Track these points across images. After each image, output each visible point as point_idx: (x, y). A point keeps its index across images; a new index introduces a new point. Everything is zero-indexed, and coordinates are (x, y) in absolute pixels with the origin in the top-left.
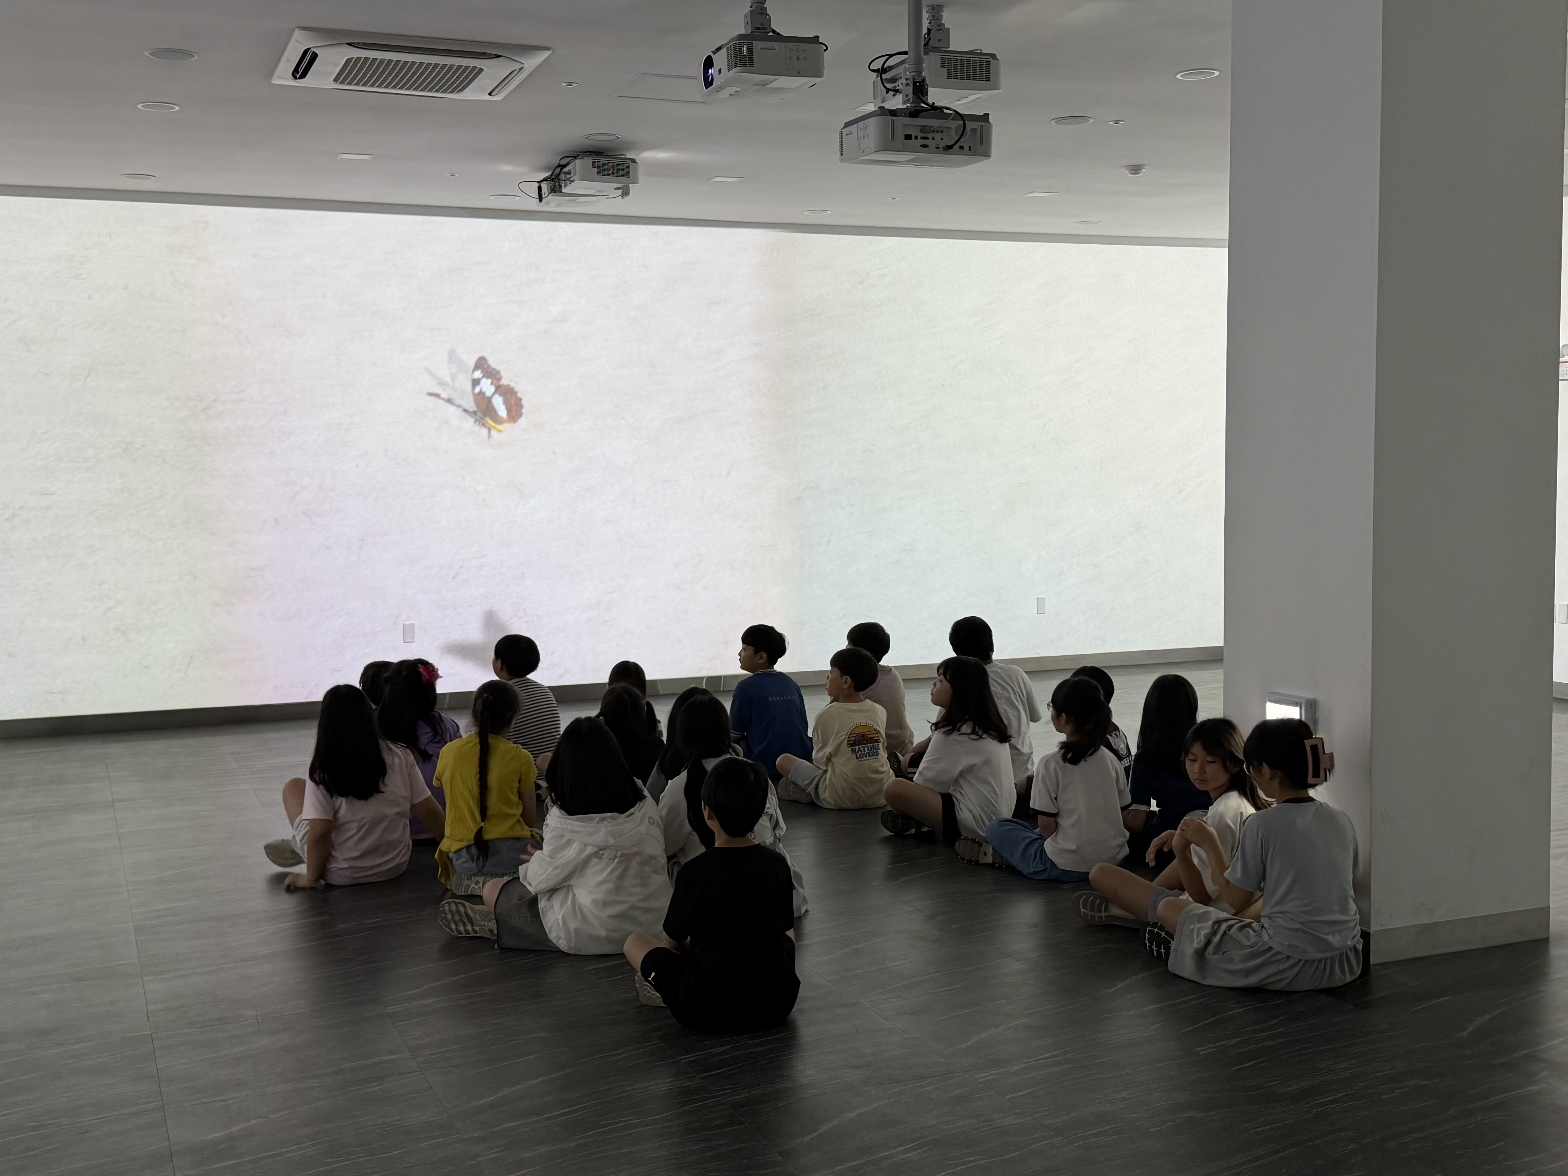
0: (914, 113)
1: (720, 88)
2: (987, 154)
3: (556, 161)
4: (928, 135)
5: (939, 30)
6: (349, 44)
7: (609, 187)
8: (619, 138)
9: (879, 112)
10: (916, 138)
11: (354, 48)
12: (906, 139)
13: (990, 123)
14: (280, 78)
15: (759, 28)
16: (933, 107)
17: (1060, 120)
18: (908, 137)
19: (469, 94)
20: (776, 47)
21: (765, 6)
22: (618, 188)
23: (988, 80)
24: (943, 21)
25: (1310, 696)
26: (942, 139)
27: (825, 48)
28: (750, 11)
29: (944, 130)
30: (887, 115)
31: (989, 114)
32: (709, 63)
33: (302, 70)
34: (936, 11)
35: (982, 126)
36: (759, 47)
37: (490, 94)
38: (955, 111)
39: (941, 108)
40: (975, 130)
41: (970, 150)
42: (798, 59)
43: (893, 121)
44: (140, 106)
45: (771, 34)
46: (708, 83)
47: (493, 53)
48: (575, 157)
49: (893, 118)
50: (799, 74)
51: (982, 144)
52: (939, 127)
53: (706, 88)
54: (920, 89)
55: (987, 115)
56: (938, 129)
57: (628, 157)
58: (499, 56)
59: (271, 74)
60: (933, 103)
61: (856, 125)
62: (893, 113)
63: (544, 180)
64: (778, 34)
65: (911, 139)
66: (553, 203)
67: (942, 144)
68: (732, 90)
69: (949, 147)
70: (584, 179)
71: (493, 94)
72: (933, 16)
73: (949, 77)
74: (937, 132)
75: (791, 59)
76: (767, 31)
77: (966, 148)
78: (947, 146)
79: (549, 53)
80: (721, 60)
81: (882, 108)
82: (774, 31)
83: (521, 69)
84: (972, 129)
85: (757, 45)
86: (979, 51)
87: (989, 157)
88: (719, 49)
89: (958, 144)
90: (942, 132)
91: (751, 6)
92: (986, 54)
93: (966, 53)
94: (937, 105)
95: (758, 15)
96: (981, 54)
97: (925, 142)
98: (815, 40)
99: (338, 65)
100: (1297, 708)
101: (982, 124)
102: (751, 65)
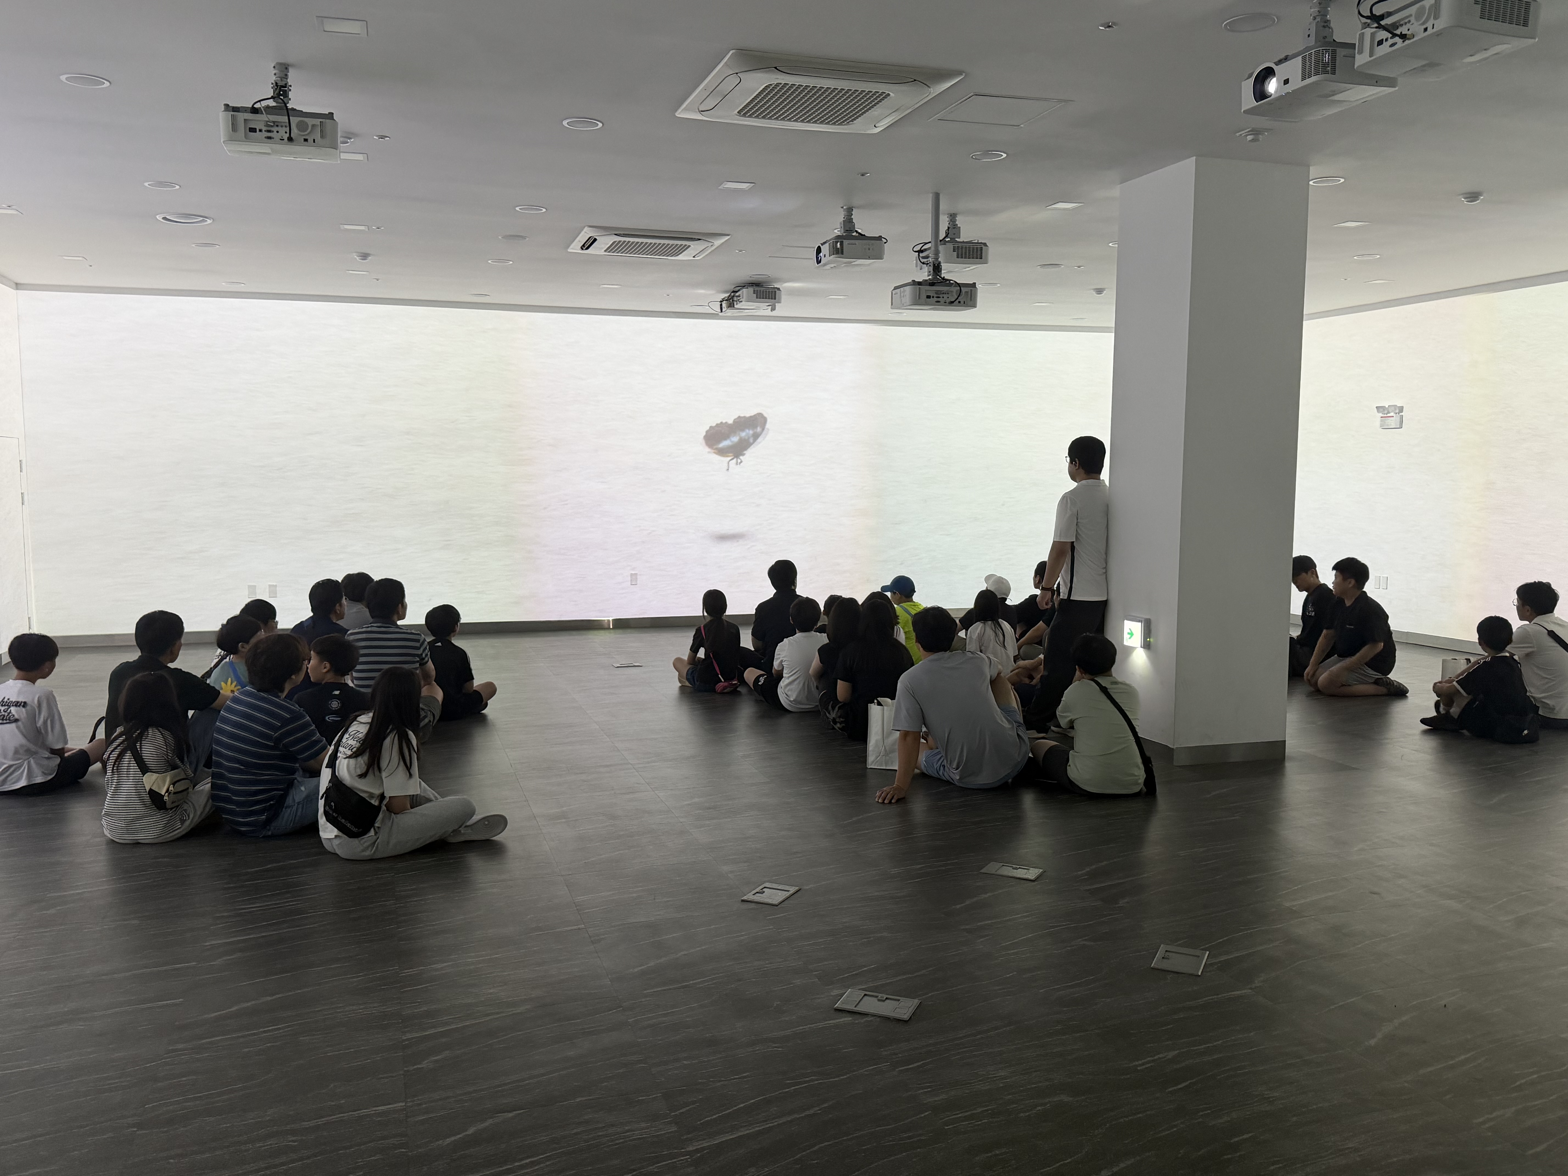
0: (932, 284)
1: (825, 265)
2: (974, 306)
3: (732, 288)
4: (940, 296)
5: (954, 228)
6: (615, 234)
7: (761, 304)
8: (769, 276)
9: (912, 283)
10: (933, 297)
11: (618, 236)
12: (927, 298)
13: (976, 287)
14: (572, 249)
15: (847, 230)
18: (929, 297)
19: (681, 257)
20: (857, 243)
21: (852, 217)
22: (770, 305)
23: (981, 258)
24: (957, 223)
25: (1147, 617)
26: (948, 298)
27: (885, 241)
28: (843, 221)
29: (950, 292)
30: (916, 285)
31: (975, 283)
32: (819, 250)
33: (587, 246)
34: (953, 217)
35: (971, 290)
36: (847, 243)
37: (694, 257)
38: (955, 282)
39: (947, 280)
40: (968, 292)
41: (964, 303)
42: (869, 249)
43: (919, 288)
45: (855, 234)
46: (819, 262)
47: (697, 238)
48: (743, 287)
49: (920, 286)
50: (869, 258)
51: (971, 300)
52: (945, 291)
53: (818, 264)
54: (937, 268)
57: (775, 287)
58: (701, 239)
59: (568, 247)
60: (944, 277)
61: (899, 289)
62: (919, 283)
63: (724, 300)
64: (861, 235)
65: (930, 298)
66: (730, 312)
67: (948, 301)
68: (832, 265)
69: (952, 302)
70: (748, 300)
71: (696, 257)
72: (951, 220)
73: (957, 259)
74: (945, 294)
75: (863, 249)
76: (853, 232)
77: (962, 303)
79: (729, 237)
80: (825, 249)
81: (914, 281)
82: (857, 232)
83: (712, 245)
84: (966, 292)
85: (846, 242)
86: (976, 241)
87: (976, 307)
88: (825, 243)
89: (958, 301)
90: (948, 294)
91: (844, 218)
92: (981, 243)
93: (966, 242)
94: (946, 278)
95: (848, 223)
96: (978, 243)
97: (938, 299)
98: (880, 238)
99: (608, 244)
100: (1140, 623)
101: (972, 288)
102: (842, 253)
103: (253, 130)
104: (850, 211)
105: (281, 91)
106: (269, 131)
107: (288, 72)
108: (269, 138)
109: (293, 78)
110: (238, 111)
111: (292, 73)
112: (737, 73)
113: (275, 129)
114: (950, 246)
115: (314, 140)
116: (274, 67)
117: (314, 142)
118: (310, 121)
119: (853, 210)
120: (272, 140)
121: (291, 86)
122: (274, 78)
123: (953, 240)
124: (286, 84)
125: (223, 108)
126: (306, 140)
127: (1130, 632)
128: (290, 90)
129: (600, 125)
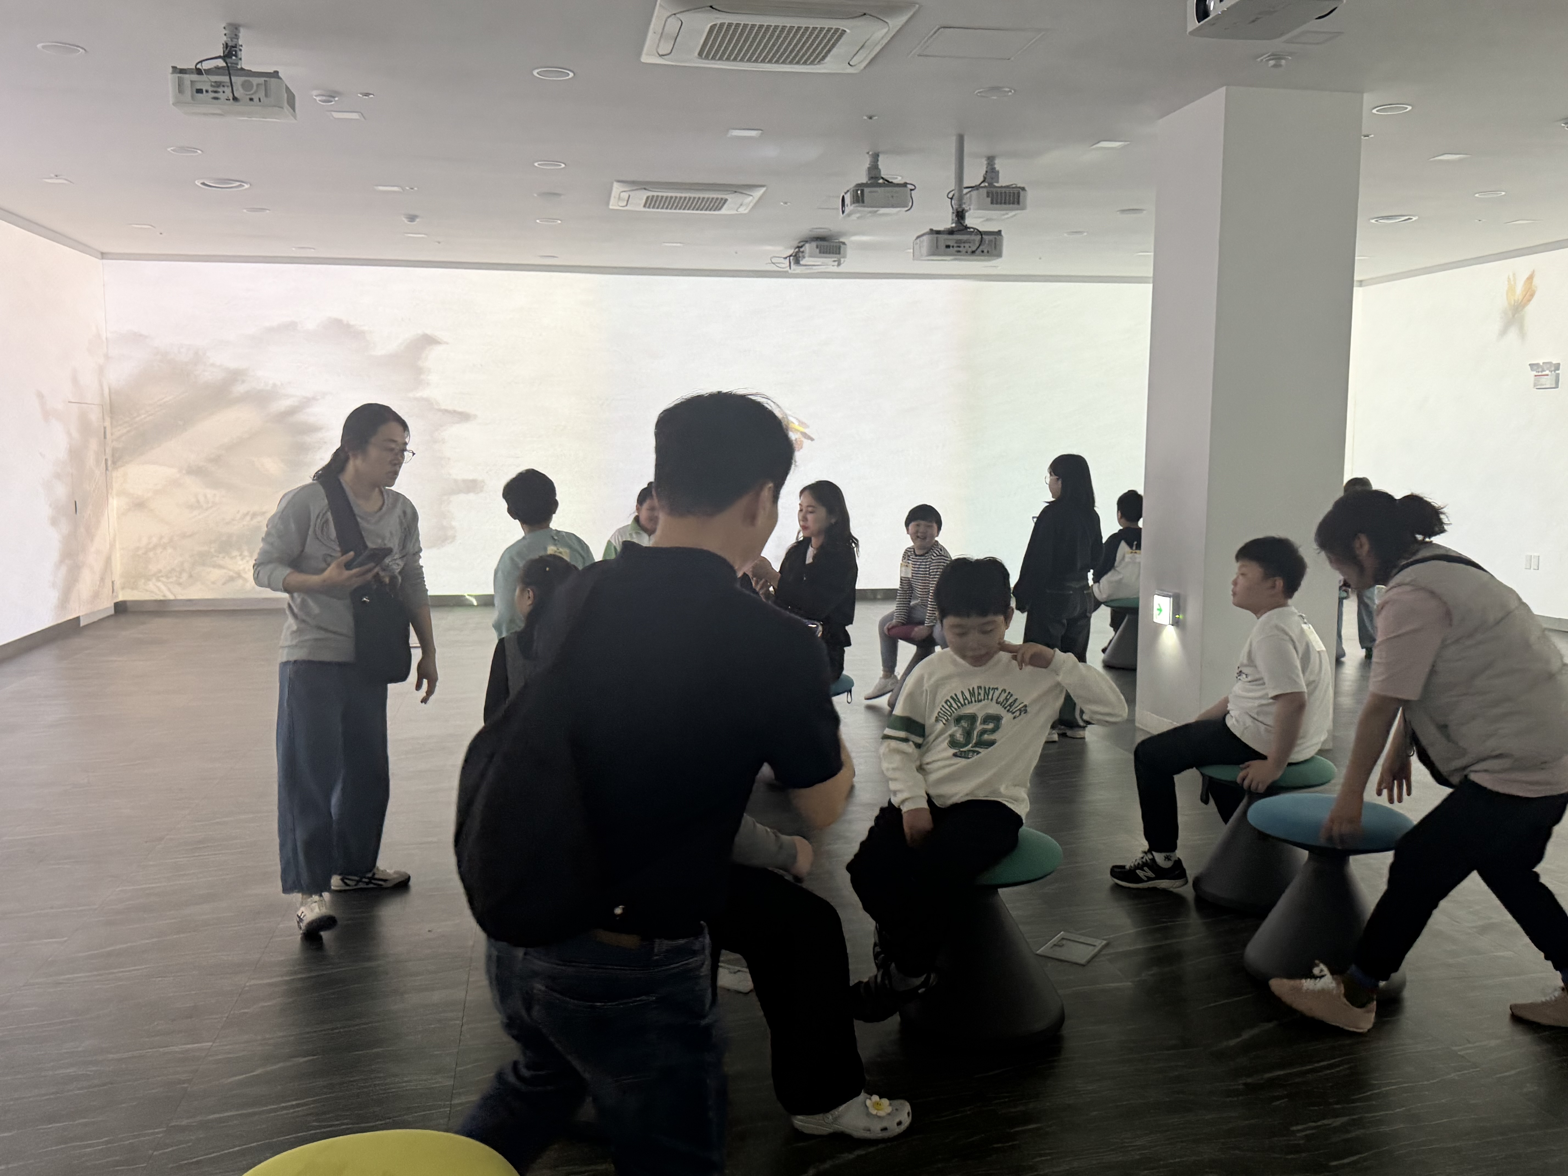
0: (951, 232)
1: (849, 215)
2: (999, 255)
3: (796, 243)
4: (961, 245)
5: (992, 172)
6: (644, 189)
7: (828, 260)
8: (831, 231)
10: (953, 247)
11: (649, 191)
12: (946, 247)
13: (1001, 236)
14: (612, 205)
15: (872, 178)
16: (966, 228)
18: (948, 247)
19: (724, 211)
20: (879, 191)
21: (878, 163)
22: (834, 261)
23: (1018, 203)
24: (995, 166)
25: (1177, 591)
26: (970, 247)
27: (913, 188)
29: (972, 241)
30: (933, 233)
32: (844, 196)
34: (991, 160)
35: (995, 238)
36: (868, 191)
37: (738, 210)
38: (979, 230)
39: (969, 228)
40: (992, 241)
41: (988, 253)
42: (894, 197)
43: (937, 237)
44: (538, 221)
45: (882, 182)
46: (843, 212)
47: (730, 189)
48: (807, 242)
49: (938, 235)
50: (893, 206)
51: (996, 249)
54: (960, 215)
55: (1000, 232)
56: (968, 241)
57: (841, 241)
58: (735, 191)
59: (608, 203)
60: (966, 225)
61: (919, 239)
62: (938, 232)
63: (790, 256)
64: (887, 181)
65: (950, 248)
66: (800, 270)
67: (970, 250)
68: (858, 215)
69: (973, 252)
70: (811, 256)
71: (740, 210)
72: (991, 164)
73: (992, 203)
74: (966, 243)
75: (888, 197)
76: (879, 179)
77: (986, 251)
79: (765, 188)
80: (848, 198)
81: (931, 230)
82: (883, 178)
83: (751, 197)
84: (990, 240)
85: (866, 190)
86: (1014, 186)
87: (1001, 257)
88: (848, 191)
89: (980, 250)
90: (969, 243)
91: (869, 165)
92: (1020, 188)
93: (1005, 187)
94: (968, 225)
95: (874, 169)
96: (1016, 187)
97: (959, 249)
98: (905, 185)
99: (643, 200)
100: (1169, 598)
102: (863, 202)
103: (199, 91)
104: (876, 157)
105: (231, 52)
106: (216, 92)
107: (239, 32)
108: (216, 98)
109: (243, 39)
110: (186, 73)
111: (242, 33)
112: (675, 14)
113: (221, 89)
114: (984, 191)
115: (260, 99)
116: (224, 28)
117: (260, 101)
118: (255, 81)
119: (879, 156)
120: (219, 101)
121: (241, 46)
122: (225, 38)
123: (991, 185)
124: (236, 45)
125: (171, 70)
126: (251, 99)
127: (1159, 607)
128: (241, 50)
129: (571, 75)
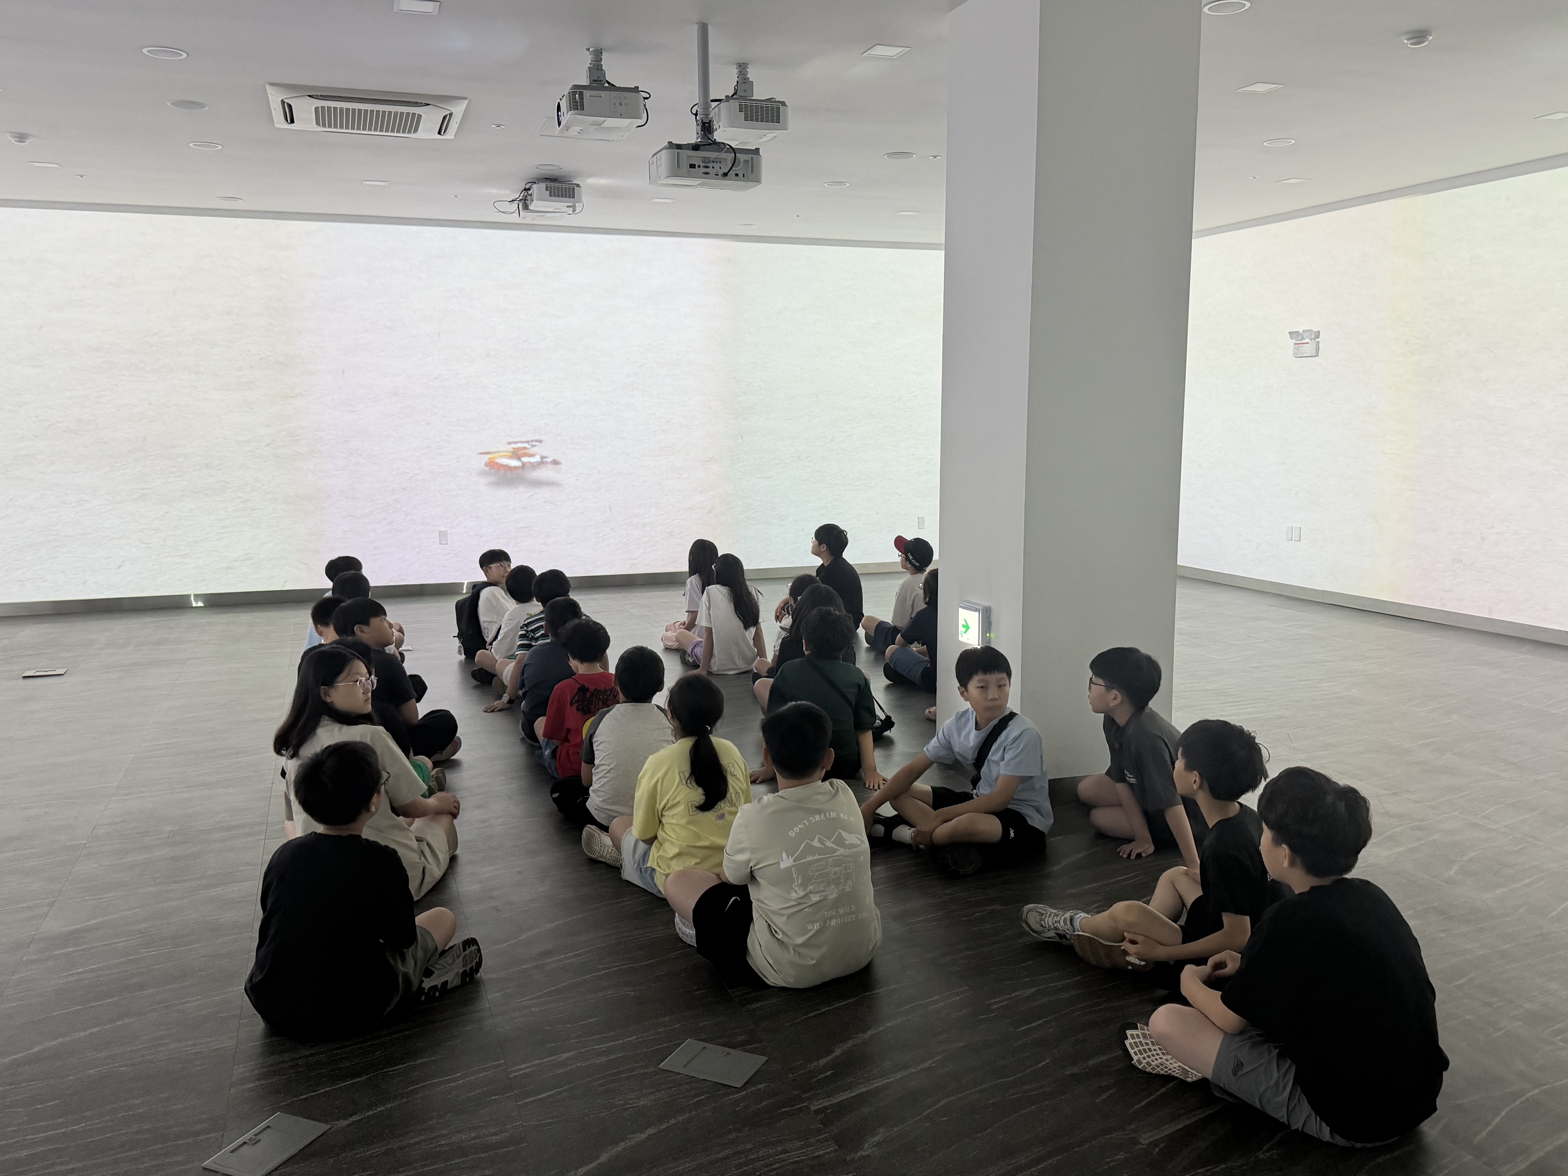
0: (696, 147)
1: (567, 128)
2: (758, 180)
3: (523, 184)
4: (709, 165)
5: (745, 83)
6: (310, 96)
7: (561, 205)
8: (561, 168)
9: (668, 146)
10: (699, 166)
11: (314, 99)
12: (690, 167)
13: (760, 155)
14: (278, 123)
15: (595, 81)
16: (715, 143)
17: (891, 155)
18: (692, 166)
19: (421, 134)
20: (602, 95)
21: (602, 63)
22: (568, 207)
23: (778, 121)
24: (748, 76)
25: (987, 604)
26: (720, 168)
27: (646, 95)
28: (589, 67)
29: (723, 161)
30: (674, 149)
32: (559, 108)
33: (289, 117)
34: (742, 68)
35: (752, 158)
36: (588, 95)
37: (438, 134)
38: (730, 146)
39: (720, 144)
40: (748, 161)
41: (744, 176)
42: (621, 104)
43: (678, 153)
44: (191, 145)
45: (606, 85)
47: (423, 102)
48: (534, 183)
49: (681, 151)
50: (621, 116)
51: (752, 171)
52: (715, 158)
53: (559, 125)
54: (707, 128)
55: (758, 149)
56: (717, 160)
57: (574, 182)
58: (428, 104)
59: (270, 120)
60: (715, 140)
61: (658, 155)
62: (679, 147)
63: (516, 200)
64: (613, 85)
65: (694, 168)
67: (721, 172)
68: (578, 127)
69: (725, 175)
70: (540, 201)
71: (442, 133)
72: (740, 72)
73: (746, 118)
74: (717, 162)
75: (615, 104)
76: (603, 82)
77: (741, 175)
78: (724, 173)
79: (466, 102)
80: (565, 105)
81: (670, 143)
82: (608, 82)
83: (451, 115)
84: (745, 161)
86: (772, 100)
87: (761, 182)
88: (564, 96)
89: (733, 172)
90: (720, 162)
91: (590, 64)
92: (779, 102)
93: (761, 101)
94: (718, 140)
95: (596, 69)
96: (775, 102)
97: (706, 170)
98: (636, 89)
99: (311, 112)
100: (977, 613)
101: (753, 156)
102: (582, 109)
104: (598, 54)
114: (735, 104)
119: (602, 53)
123: (744, 98)
127: (965, 624)
